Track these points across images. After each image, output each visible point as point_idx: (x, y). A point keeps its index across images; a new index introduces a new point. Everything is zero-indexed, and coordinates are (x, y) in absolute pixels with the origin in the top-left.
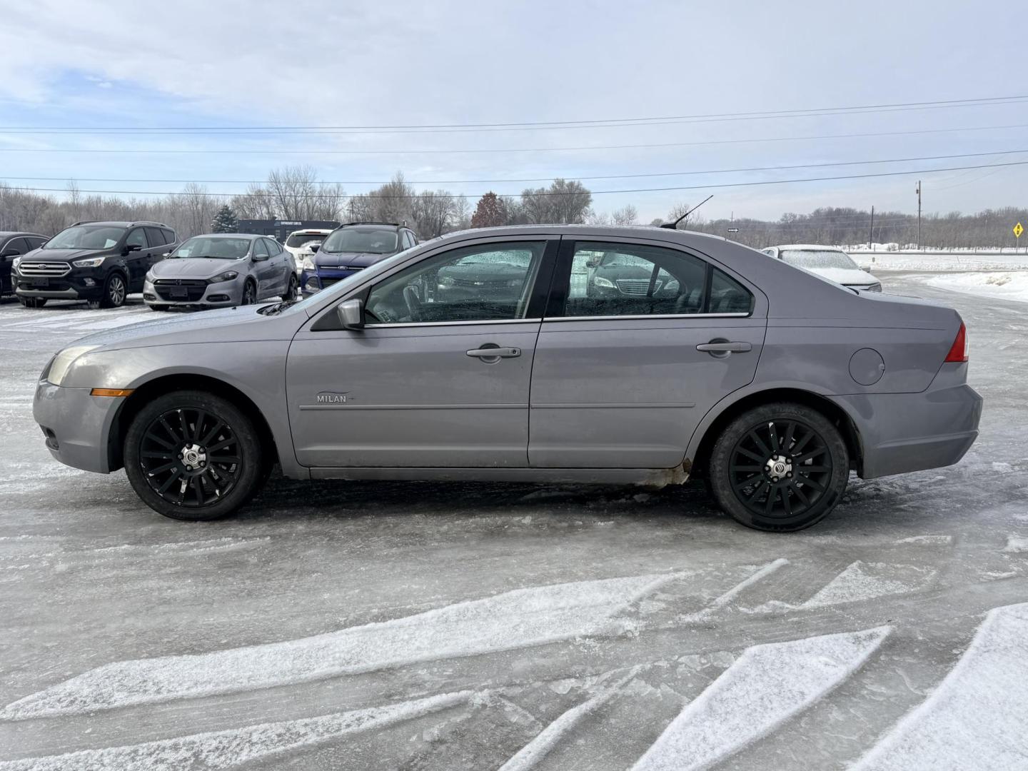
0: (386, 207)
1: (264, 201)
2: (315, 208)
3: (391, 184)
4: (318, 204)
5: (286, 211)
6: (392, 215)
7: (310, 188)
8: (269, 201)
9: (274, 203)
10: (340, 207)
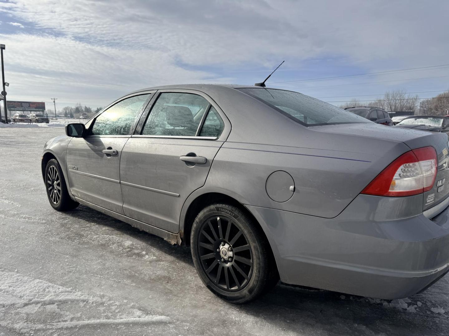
0: (439, 104)
1: (382, 104)
2: (404, 105)
3: (443, 94)
4: (406, 104)
5: (391, 108)
6: (441, 108)
7: (403, 98)
8: (384, 104)
9: (386, 105)
10: (416, 105)
